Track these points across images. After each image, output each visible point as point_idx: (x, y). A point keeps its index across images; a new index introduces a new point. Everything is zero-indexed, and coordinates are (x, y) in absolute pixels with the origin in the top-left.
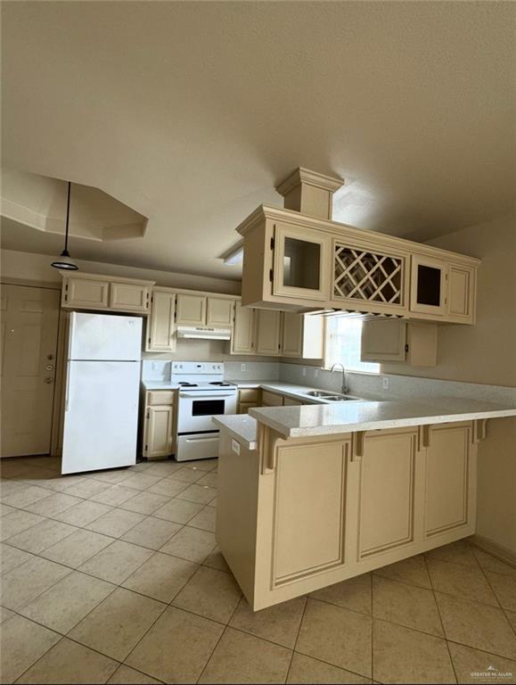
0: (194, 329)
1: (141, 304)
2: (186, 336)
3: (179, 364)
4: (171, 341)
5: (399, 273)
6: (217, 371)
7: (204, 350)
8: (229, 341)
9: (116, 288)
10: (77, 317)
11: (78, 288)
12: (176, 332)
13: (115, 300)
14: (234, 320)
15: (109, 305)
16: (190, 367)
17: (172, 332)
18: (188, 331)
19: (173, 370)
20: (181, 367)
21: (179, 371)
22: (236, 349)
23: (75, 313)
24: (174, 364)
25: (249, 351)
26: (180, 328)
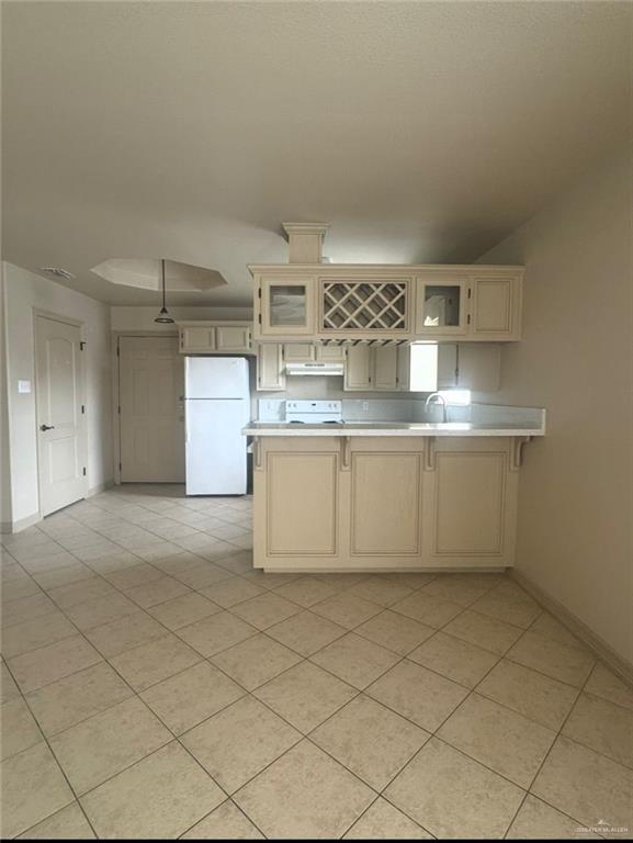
0: (303, 366)
1: (245, 345)
2: (292, 373)
3: (293, 402)
4: (280, 379)
5: (403, 297)
6: (334, 410)
7: (321, 387)
8: (342, 377)
9: (221, 332)
10: (190, 362)
11: (191, 336)
12: (285, 370)
13: (221, 344)
14: (347, 353)
15: (216, 347)
16: (305, 405)
17: (281, 370)
18: (297, 368)
19: (288, 409)
20: (295, 405)
21: (293, 409)
22: (350, 385)
23: (187, 359)
24: (288, 403)
25: (365, 387)
26: (288, 366)
